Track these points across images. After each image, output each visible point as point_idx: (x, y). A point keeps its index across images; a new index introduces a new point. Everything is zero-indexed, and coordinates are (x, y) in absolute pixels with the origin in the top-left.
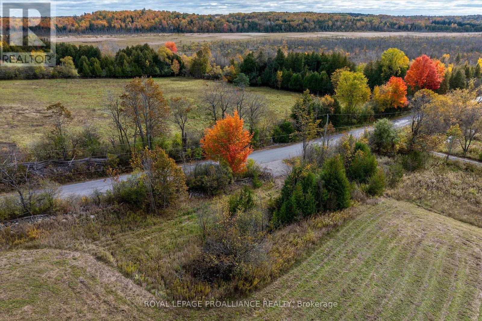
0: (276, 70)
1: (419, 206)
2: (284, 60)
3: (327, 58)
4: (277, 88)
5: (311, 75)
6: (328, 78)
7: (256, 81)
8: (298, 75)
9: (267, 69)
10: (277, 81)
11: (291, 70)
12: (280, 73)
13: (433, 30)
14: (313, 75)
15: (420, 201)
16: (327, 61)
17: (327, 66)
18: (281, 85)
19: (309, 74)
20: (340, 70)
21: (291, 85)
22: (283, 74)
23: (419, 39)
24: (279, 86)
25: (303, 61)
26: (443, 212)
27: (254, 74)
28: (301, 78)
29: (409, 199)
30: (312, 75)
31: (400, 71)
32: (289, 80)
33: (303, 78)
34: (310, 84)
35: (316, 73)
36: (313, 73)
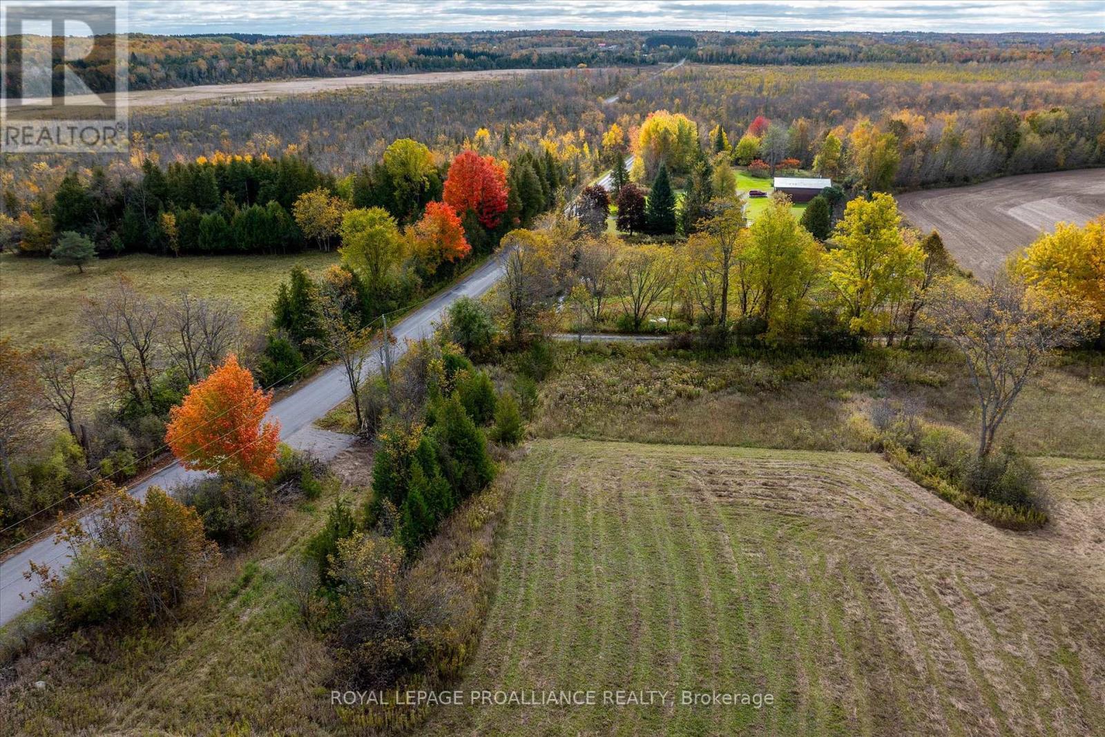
0: (153, 211)
1: (583, 438)
2: (166, 185)
3: (269, 171)
4: (171, 254)
5: (245, 213)
6: (288, 215)
7: (109, 244)
8: (215, 218)
9: (129, 213)
10: (166, 238)
11: (193, 206)
12: (169, 219)
13: (425, 68)
14: (252, 215)
15: (579, 429)
16: (270, 176)
17: (273, 187)
18: (180, 243)
19: (241, 213)
20: (311, 195)
21: (204, 242)
22: (178, 219)
23: (407, 91)
24: (176, 248)
25: (215, 182)
26: (620, 437)
27: (98, 227)
28: (224, 222)
29: (565, 432)
30: (249, 213)
31: (428, 183)
32: (196, 232)
33: (229, 223)
34: (249, 233)
35: (256, 207)
36: (249, 208)
